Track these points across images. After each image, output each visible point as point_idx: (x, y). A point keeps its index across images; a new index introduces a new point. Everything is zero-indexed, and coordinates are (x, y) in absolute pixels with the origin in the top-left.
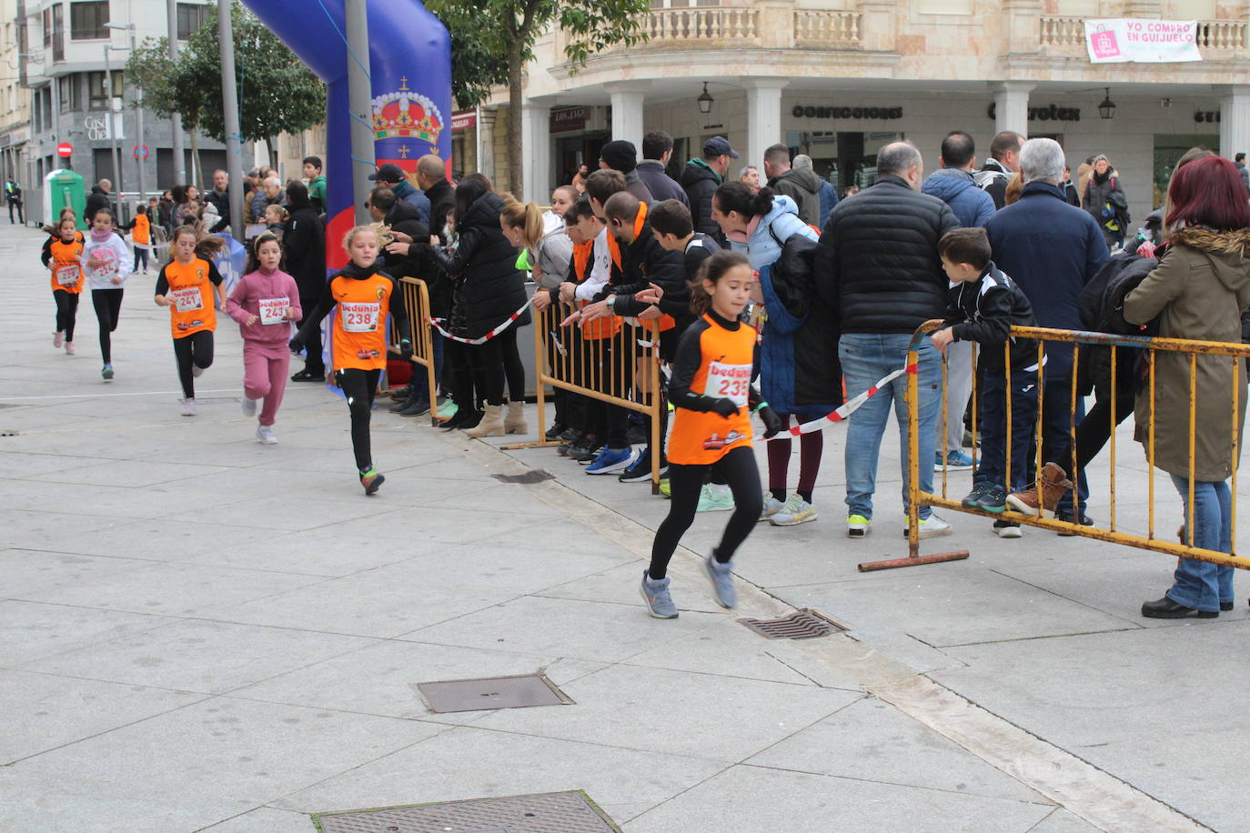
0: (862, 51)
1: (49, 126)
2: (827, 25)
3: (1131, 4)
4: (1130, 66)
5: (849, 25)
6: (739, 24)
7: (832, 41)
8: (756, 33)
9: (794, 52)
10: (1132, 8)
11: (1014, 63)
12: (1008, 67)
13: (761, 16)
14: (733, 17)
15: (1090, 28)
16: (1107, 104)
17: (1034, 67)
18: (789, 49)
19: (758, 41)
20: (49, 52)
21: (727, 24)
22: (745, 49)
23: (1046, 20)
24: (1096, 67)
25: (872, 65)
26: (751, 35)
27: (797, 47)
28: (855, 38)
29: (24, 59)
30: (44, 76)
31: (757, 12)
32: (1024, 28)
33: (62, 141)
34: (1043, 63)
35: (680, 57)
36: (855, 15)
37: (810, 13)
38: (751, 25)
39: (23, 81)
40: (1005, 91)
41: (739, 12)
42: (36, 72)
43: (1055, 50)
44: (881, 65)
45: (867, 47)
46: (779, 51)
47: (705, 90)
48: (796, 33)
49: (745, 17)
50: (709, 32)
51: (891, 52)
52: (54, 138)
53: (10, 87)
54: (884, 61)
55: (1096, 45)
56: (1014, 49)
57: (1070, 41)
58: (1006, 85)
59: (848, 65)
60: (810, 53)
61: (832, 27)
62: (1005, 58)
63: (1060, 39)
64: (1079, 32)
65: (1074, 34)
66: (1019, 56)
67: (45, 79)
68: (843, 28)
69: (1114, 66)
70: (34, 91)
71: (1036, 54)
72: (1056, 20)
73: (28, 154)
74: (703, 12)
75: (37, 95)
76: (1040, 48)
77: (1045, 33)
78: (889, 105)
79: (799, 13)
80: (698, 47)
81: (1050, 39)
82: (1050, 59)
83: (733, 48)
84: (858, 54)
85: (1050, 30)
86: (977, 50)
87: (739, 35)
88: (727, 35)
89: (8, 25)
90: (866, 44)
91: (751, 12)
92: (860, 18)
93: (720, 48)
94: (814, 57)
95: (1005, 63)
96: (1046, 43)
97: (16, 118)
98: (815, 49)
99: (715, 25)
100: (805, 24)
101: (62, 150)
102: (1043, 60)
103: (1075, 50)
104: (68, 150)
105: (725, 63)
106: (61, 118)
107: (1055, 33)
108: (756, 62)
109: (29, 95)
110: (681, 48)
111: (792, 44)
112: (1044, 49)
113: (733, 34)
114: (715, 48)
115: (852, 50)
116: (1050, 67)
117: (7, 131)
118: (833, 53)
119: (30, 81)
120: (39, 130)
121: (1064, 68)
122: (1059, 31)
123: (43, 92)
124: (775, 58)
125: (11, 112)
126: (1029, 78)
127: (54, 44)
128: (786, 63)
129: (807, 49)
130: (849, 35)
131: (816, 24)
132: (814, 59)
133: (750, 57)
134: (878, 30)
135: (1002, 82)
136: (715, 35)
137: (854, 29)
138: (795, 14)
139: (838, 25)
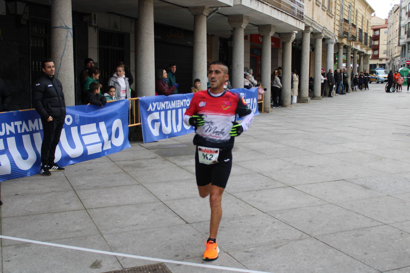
1: (405, 56)
20: (406, 35)
29: (399, 38)
30: (404, 42)
33: (407, 60)
39: (399, 45)
42: (402, 42)
52: (405, 59)
53: (396, 47)
67: (404, 44)
70: (402, 47)
73: (396, 63)
75: (402, 48)
89: (397, 30)
97: (397, 55)
101: (407, 63)
104: (409, 63)
106: (408, 54)
109: (400, 48)
117: (394, 58)
119: (400, 45)
120: (402, 58)
123: (404, 47)
125: (396, 53)
127: (407, 34)
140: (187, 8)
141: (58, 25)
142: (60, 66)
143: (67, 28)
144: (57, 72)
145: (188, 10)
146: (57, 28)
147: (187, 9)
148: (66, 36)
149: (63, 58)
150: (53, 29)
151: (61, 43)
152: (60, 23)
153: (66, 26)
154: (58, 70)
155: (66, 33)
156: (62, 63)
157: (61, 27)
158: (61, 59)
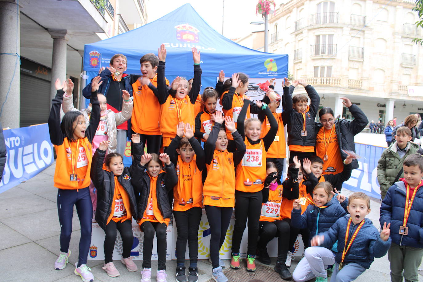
0: (362, 89)
2: (355, 83)
3: (417, 83)
4: (417, 97)
5: (359, 84)
6: (336, 82)
7: (356, 86)
8: (340, 84)
9: (348, 89)
10: (418, 84)
11: (393, 94)
12: (391, 95)
13: (341, 80)
14: (335, 80)
15: (409, 88)
16: (404, 105)
17: (397, 96)
18: (347, 88)
19: (340, 86)
21: (333, 82)
22: (337, 87)
23: (400, 85)
24: (409, 97)
25: (364, 93)
26: (338, 84)
27: (348, 88)
28: (360, 87)
31: (340, 80)
32: (395, 87)
34: (399, 95)
35: (323, 88)
36: (361, 81)
37: (351, 80)
38: (339, 82)
40: (389, 101)
41: (336, 79)
43: (401, 92)
44: (365, 93)
45: (363, 89)
46: (345, 88)
47: (323, 96)
48: (348, 85)
49: (338, 80)
50: (329, 83)
51: (368, 90)
54: (366, 92)
55: (410, 92)
56: (393, 91)
57: (404, 90)
58: (390, 99)
59: (359, 92)
60: (351, 89)
61: (356, 84)
62: (391, 93)
63: (402, 90)
64: (406, 88)
65: (405, 89)
66: (394, 93)
68: (358, 84)
69: (413, 97)
71: (397, 93)
72: (402, 86)
74: (328, 79)
76: (398, 92)
77: (399, 89)
78: (358, 102)
79: (349, 80)
80: (327, 86)
81: (400, 90)
82: (400, 94)
83: (335, 87)
84: (361, 90)
85: (400, 88)
86: (385, 91)
87: (336, 84)
88: (333, 84)
90: (363, 88)
91: (339, 79)
92: (361, 82)
93: (332, 87)
94: (352, 90)
95: (391, 94)
96: (399, 91)
98: (352, 88)
99: (331, 82)
100: (350, 83)
102: (399, 94)
103: (405, 93)
105: (333, 90)
107: (401, 89)
108: (340, 90)
110: (323, 86)
111: (347, 87)
112: (399, 92)
113: (335, 84)
114: (331, 87)
115: (360, 89)
116: (400, 96)
118: (356, 90)
121: (403, 96)
122: (402, 88)
124: (344, 90)
126: (396, 98)
128: (346, 91)
129: (350, 88)
130: (359, 86)
131: (352, 83)
132: (352, 91)
133: (339, 89)
134: (365, 85)
135: (389, 99)
136: (331, 84)
137: (360, 84)
138: (348, 81)
139: (357, 83)
140: (77, 50)
141: (8, 51)
142: (9, 90)
143: (16, 56)
144: (6, 96)
145: (79, 52)
146: (7, 55)
147: (77, 52)
148: (15, 63)
149: (12, 83)
150: (3, 55)
151: (11, 69)
152: (10, 50)
153: (17, 54)
154: (7, 94)
155: (15, 60)
156: (11, 88)
157: (12, 54)
158: (10, 84)
